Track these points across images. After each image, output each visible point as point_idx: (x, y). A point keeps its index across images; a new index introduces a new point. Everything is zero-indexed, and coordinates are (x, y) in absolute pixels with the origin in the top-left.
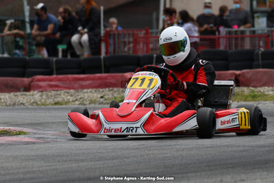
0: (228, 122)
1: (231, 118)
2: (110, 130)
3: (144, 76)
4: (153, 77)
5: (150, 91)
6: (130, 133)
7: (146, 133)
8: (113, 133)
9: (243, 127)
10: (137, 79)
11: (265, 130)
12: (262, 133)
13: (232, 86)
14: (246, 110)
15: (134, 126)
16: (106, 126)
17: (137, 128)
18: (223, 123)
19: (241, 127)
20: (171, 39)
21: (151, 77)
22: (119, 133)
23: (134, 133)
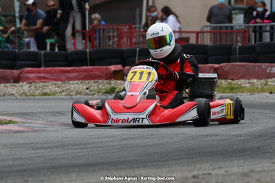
0: (218, 113)
1: (220, 109)
2: (117, 121)
3: (142, 70)
4: (150, 70)
5: (150, 84)
6: (137, 123)
7: (151, 124)
8: (120, 123)
9: (228, 117)
10: (135, 72)
11: (243, 119)
12: (242, 121)
13: (216, 78)
14: (231, 102)
15: (140, 117)
16: (113, 116)
17: (143, 119)
18: (214, 114)
19: (227, 117)
20: (158, 33)
21: (149, 71)
22: (126, 124)
23: (140, 123)
